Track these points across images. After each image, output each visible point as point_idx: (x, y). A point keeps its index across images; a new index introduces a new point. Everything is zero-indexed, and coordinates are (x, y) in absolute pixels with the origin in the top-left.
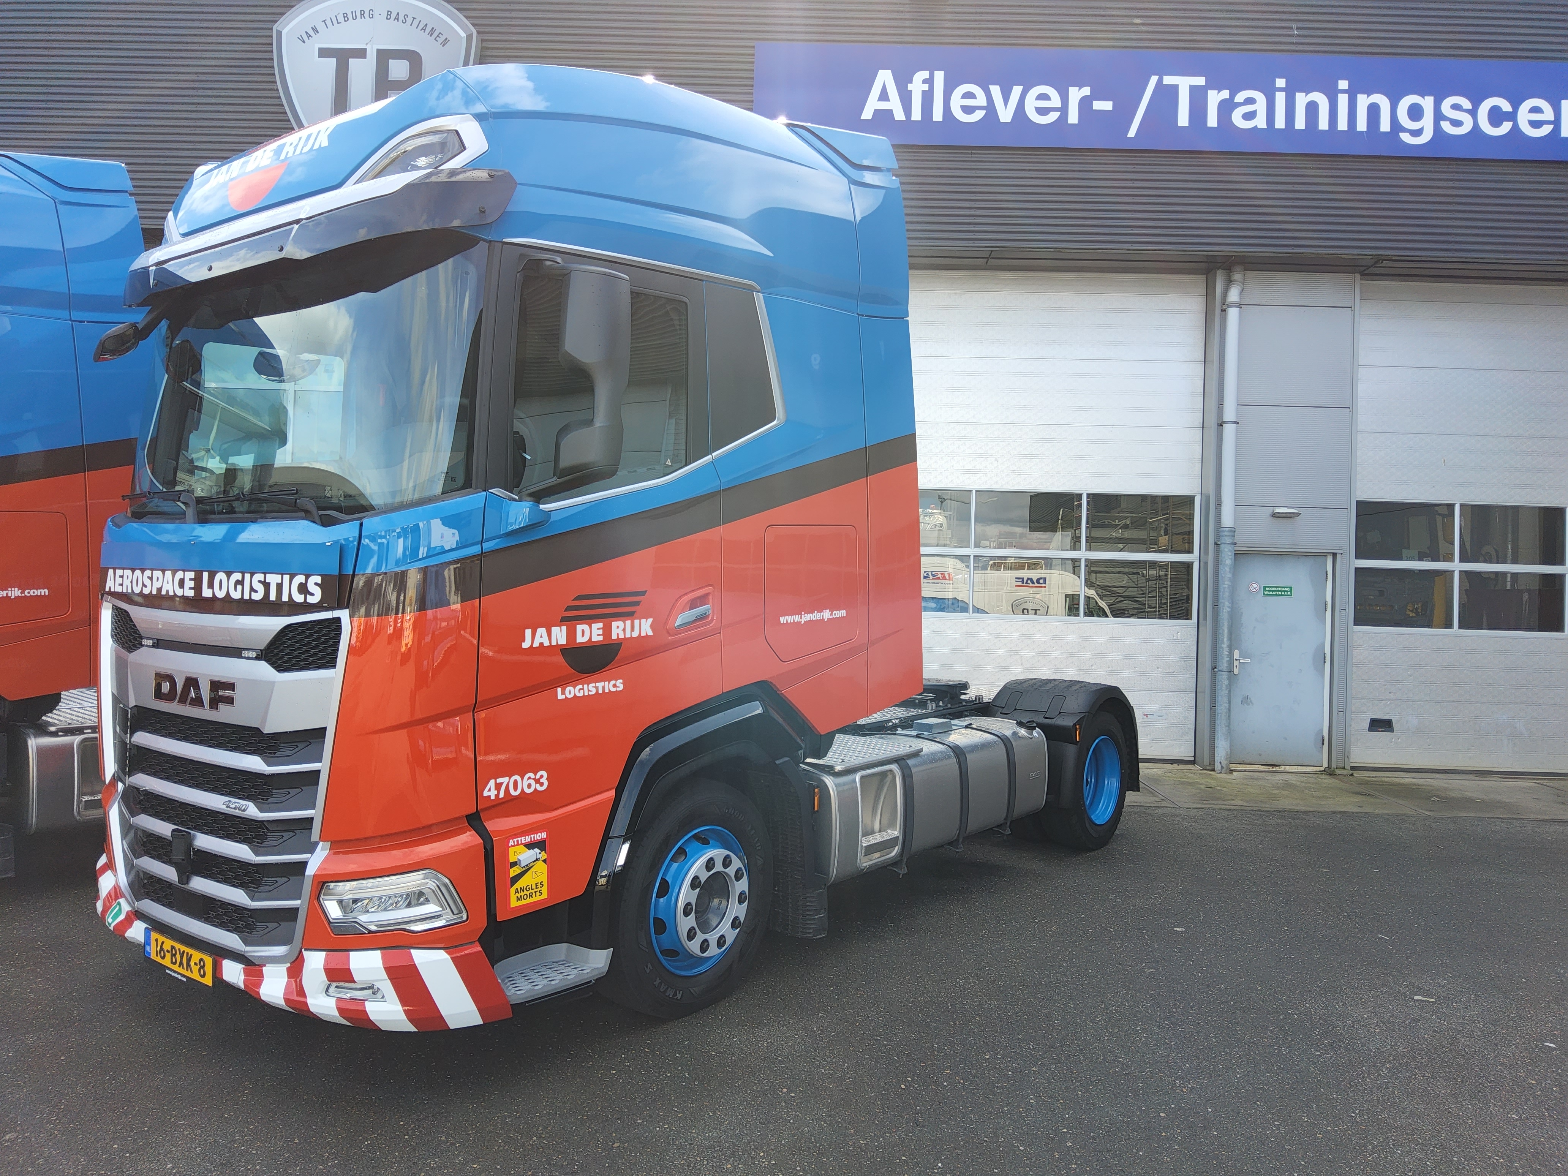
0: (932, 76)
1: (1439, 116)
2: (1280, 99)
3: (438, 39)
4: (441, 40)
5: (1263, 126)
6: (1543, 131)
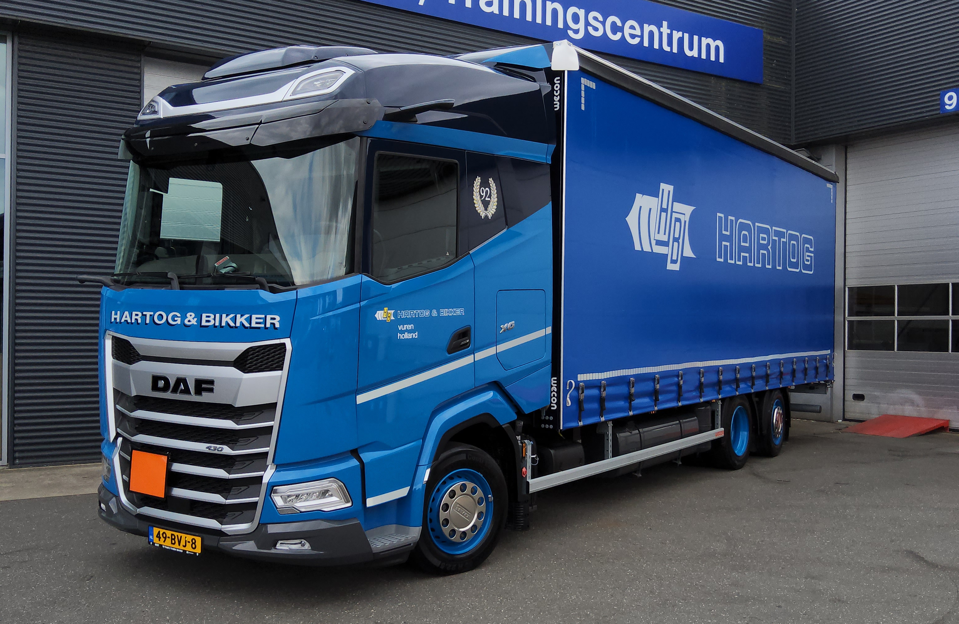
1: (587, 24)
5: (496, 12)
6: (636, 41)
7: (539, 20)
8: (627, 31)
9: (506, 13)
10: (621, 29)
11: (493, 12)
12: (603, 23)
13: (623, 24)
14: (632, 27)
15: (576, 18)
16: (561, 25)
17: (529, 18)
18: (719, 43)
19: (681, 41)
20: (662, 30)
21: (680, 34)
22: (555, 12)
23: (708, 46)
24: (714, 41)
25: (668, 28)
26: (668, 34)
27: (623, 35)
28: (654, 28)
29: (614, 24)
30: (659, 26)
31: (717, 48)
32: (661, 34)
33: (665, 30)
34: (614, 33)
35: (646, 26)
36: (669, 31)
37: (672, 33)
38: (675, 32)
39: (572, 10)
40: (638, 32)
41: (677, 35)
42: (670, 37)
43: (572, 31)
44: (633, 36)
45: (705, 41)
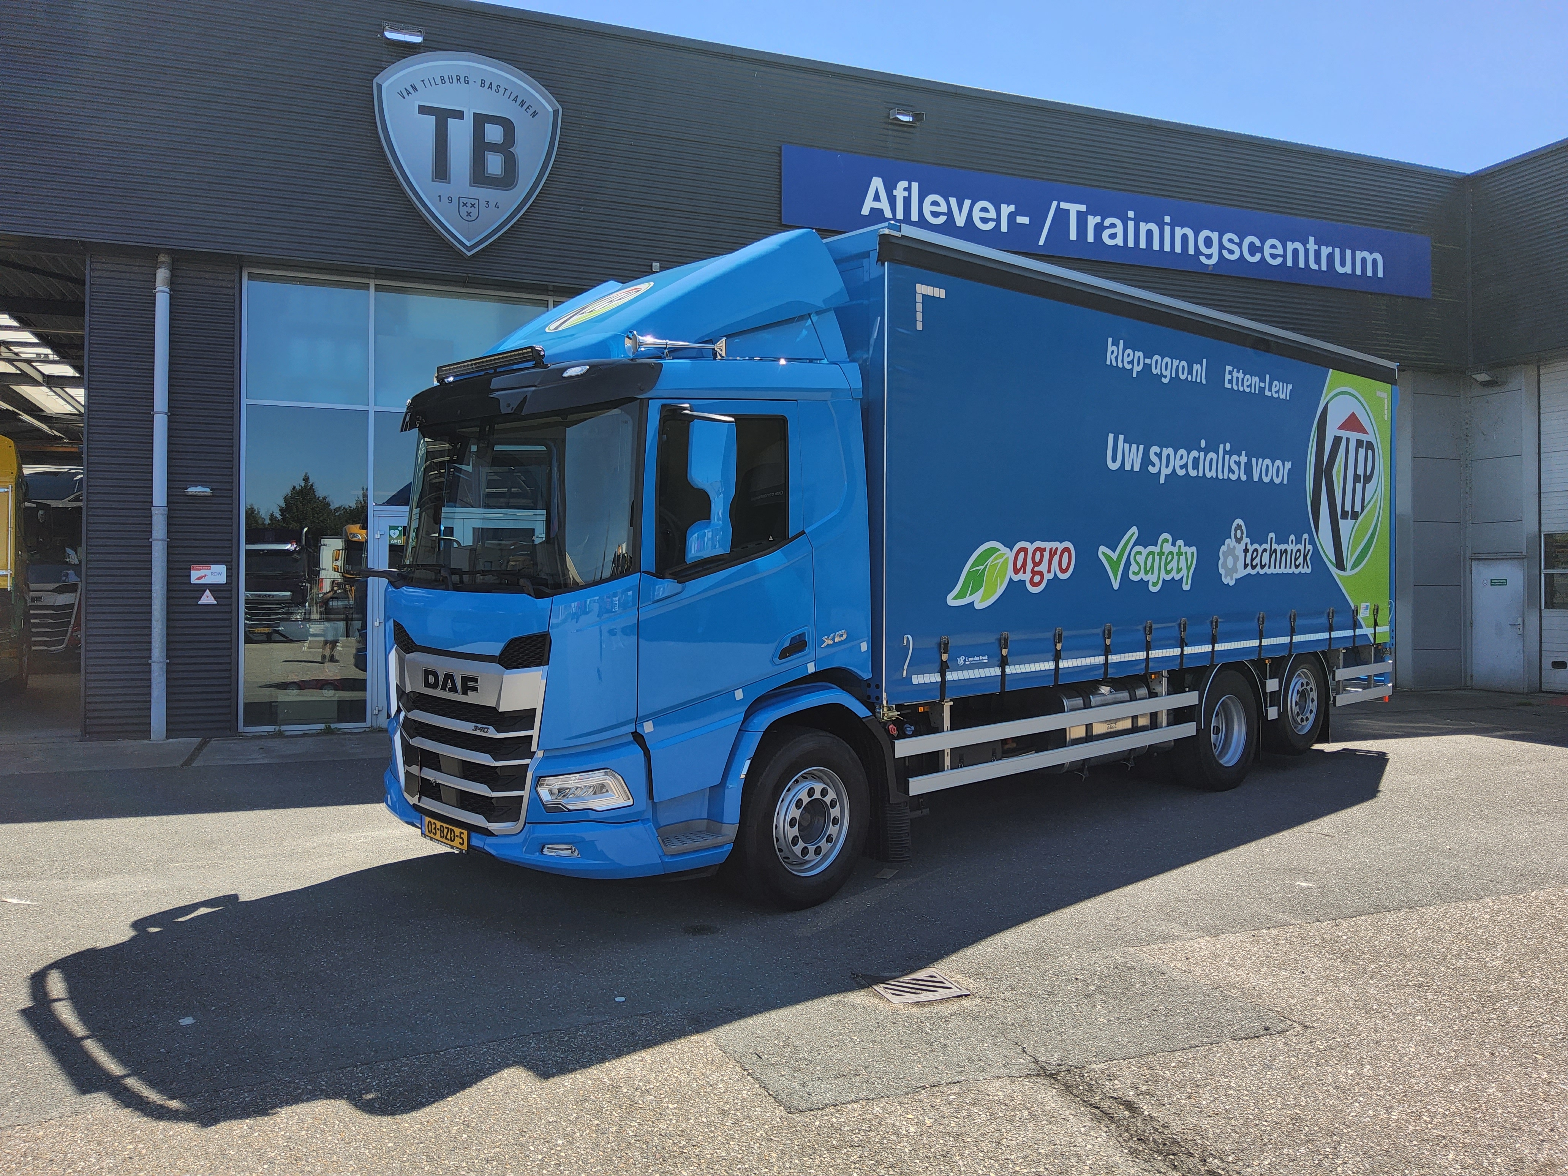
0: (910, 185)
1: (1221, 247)
2: (1131, 224)
3: (528, 110)
4: (531, 111)
5: (1121, 244)
6: (1278, 261)
7: (1167, 248)
8: (1267, 251)
9: (1131, 244)
10: (1261, 250)
11: (1116, 245)
12: (1240, 245)
13: (1263, 243)
14: (1273, 247)
15: (1208, 242)
16: (1191, 251)
17: (1156, 247)
18: (1378, 256)
19: (1331, 257)
20: (1308, 246)
21: (1330, 249)
22: (1185, 238)
23: (1364, 260)
24: (1371, 253)
25: (1315, 244)
26: (1315, 250)
27: (1263, 257)
28: (1298, 245)
29: (1252, 245)
30: (1305, 243)
31: (1375, 261)
32: (1307, 251)
33: (1312, 246)
34: (1252, 254)
35: (1289, 244)
36: (1316, 247)
37: (1320, 248)
38: (1323, 248)
39: (1204, 234)
40: (1280, 251)
41: (1325, 251)
42: (1318, 254)
43: (1204, 257)
44: (1274, 256)
45: (1359, 255)
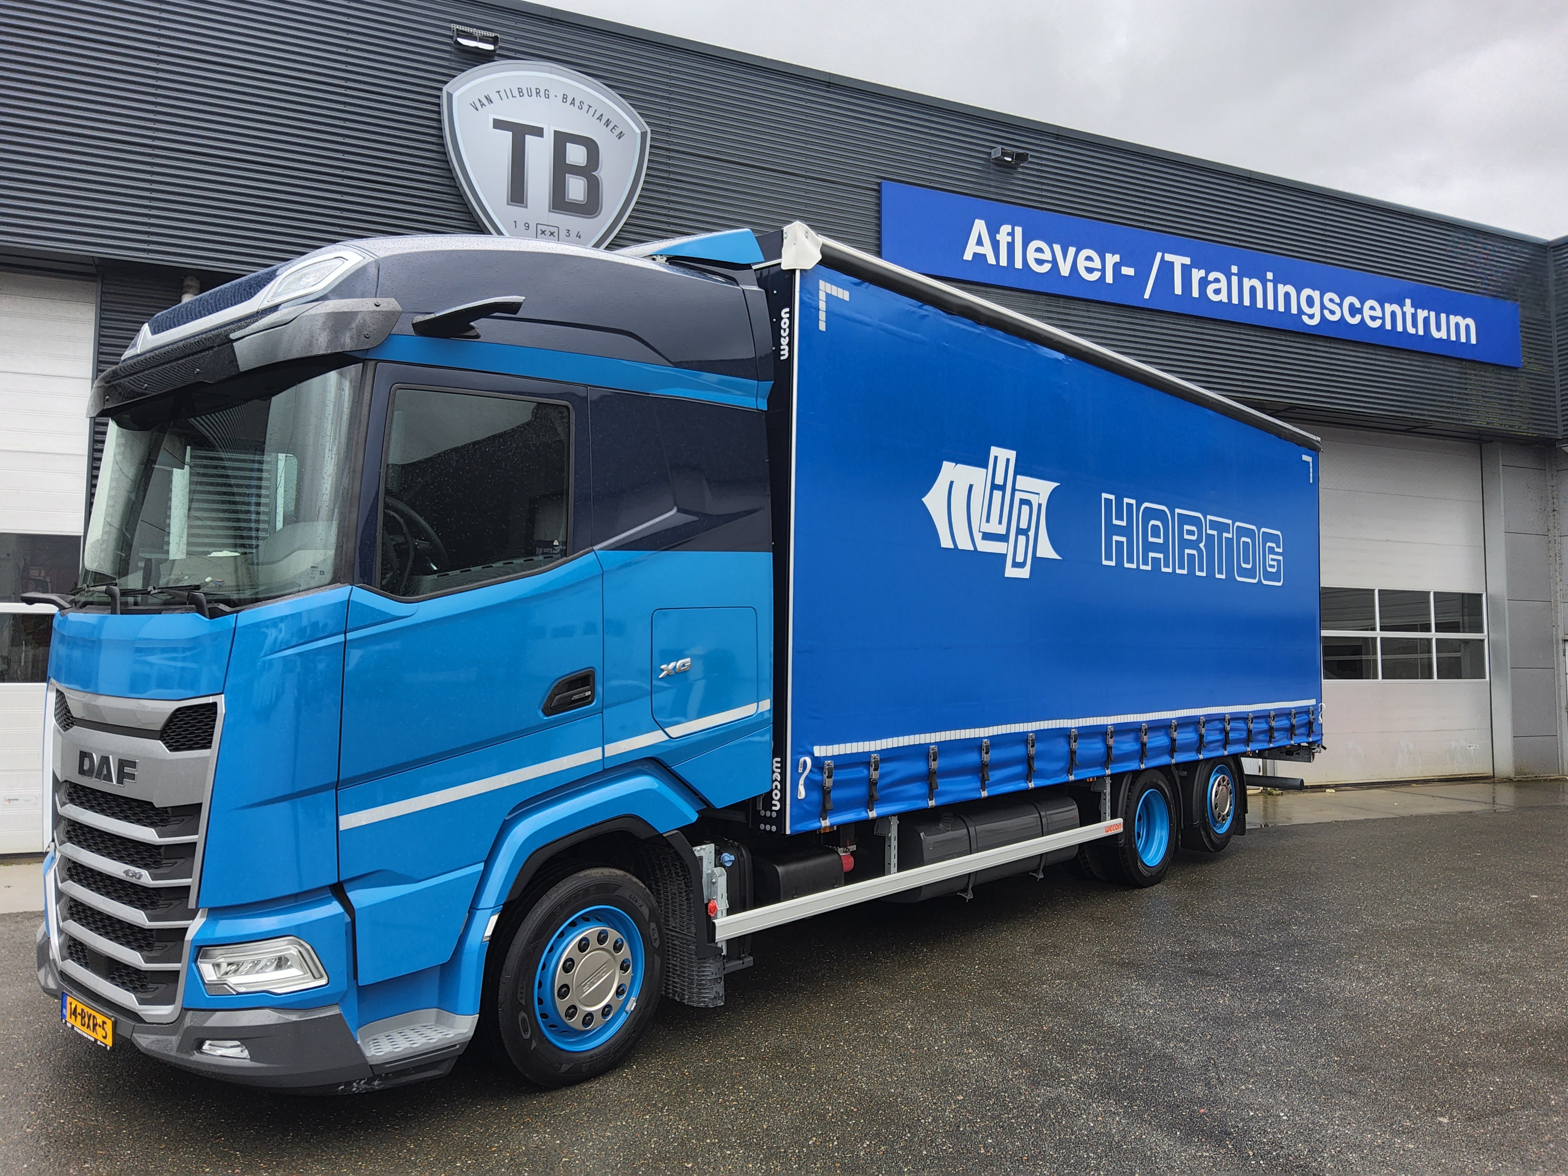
0: (1013, 230)
1: (1323, 307)
2: (1235, 279)
3: (613, 130)
4: (617, 132)
5: (1225, 300)
6: (1377, 324)
7: (1271, 307)
8: (1367, 313)
9: (1235, 301)
10: (1360, 311)
11: (1221, 301)
12: (1340, 305)
13: (1362, 304)
14: (1372, 308)
15: (1310, 302)
16: (1294, 310)
17: (1260, 305)
18: (1470, 321)
19: (1426, 320)
20: (1405, 309)
21: (1425, 313)
22: (1287, 295)
23: (1457, 325)
24: (1464, 318)
25: (1412, 307)
26: (1412, 314)
27: (1363, 319)
28: (1395, 307)
29: (1351, 305)
30: (1402, 305)
31: (1467, 327)
32: (1404, 314)
33: (1409, 309)
34: (1353, 315)
35: (1387, 305)
36: (1413, 310)
37: (1416, 311)
38: (1419, 311)
39: (1306, 292)
40: (1378, 313)
41: (1422, 314)
42: (1414, 317)
43: (1307, 317)
44: (1373, 318)
45: (1453, 319)
